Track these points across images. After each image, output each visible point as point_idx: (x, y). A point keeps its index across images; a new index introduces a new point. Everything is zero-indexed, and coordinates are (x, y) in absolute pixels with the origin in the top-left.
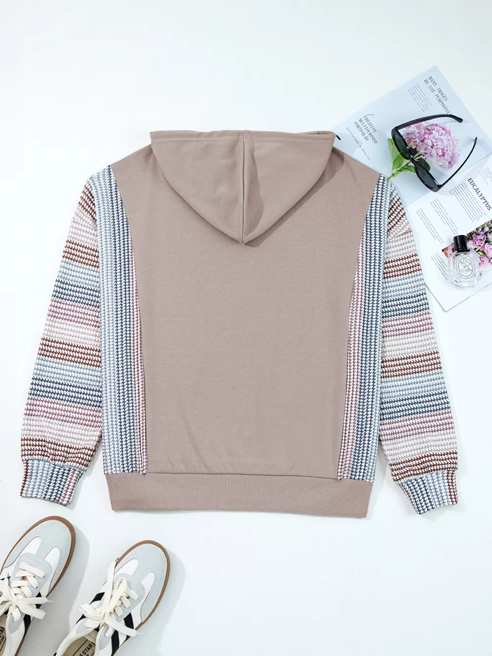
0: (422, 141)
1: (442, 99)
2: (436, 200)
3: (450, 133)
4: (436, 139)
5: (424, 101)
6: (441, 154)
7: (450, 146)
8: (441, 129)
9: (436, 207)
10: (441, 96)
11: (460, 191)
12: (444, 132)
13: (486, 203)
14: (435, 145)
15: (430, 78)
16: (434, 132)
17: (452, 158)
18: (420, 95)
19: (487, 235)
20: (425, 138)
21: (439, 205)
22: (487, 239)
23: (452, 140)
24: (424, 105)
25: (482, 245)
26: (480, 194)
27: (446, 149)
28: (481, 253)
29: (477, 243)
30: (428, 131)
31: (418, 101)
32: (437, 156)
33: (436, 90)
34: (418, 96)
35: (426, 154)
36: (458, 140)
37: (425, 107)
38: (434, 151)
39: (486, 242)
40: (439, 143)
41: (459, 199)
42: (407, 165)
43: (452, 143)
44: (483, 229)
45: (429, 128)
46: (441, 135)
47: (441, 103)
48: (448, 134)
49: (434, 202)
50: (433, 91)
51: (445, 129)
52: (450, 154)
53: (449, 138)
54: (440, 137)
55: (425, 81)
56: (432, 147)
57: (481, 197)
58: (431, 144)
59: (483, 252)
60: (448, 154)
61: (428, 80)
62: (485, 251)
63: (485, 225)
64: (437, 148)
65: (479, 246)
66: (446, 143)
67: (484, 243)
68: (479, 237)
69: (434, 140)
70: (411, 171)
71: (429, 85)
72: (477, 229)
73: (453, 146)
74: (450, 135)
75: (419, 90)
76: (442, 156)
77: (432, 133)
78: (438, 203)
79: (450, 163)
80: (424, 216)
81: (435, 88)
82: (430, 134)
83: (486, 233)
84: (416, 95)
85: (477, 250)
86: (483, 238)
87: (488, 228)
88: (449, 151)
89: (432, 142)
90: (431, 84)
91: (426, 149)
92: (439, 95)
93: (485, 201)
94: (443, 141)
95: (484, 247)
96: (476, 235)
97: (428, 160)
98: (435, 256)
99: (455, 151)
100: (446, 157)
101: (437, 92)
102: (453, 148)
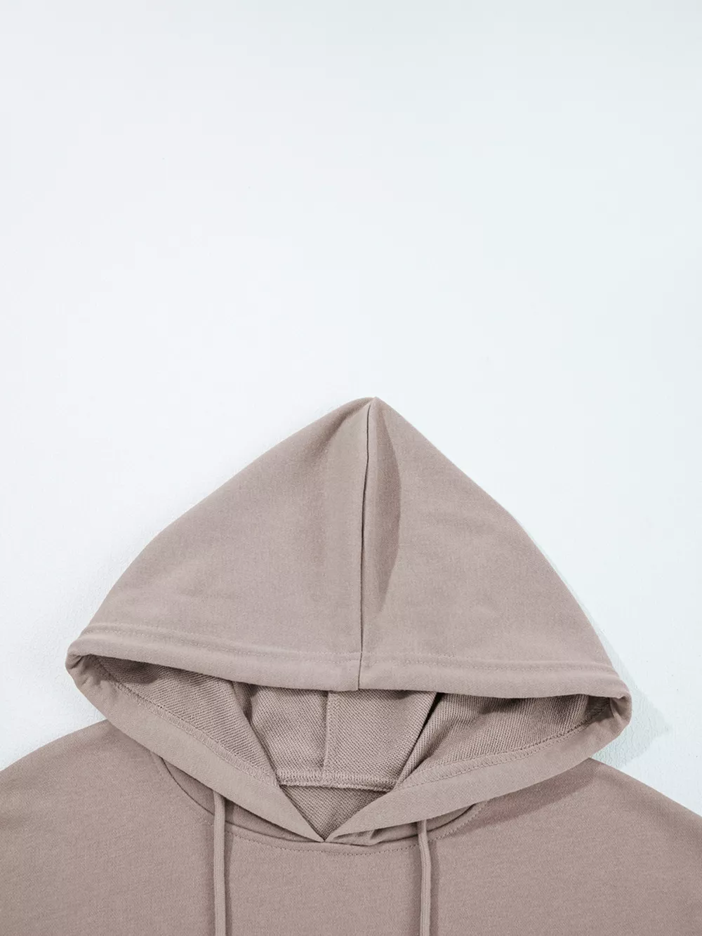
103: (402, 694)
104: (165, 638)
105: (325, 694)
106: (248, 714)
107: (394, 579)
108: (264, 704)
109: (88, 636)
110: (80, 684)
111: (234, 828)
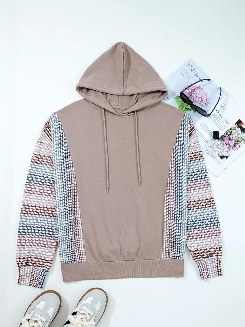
0: (191, 96)
1: (197, 74)
2: (203, 123)
3: (203, 89)
4: (197, 94)
5: (188, 76)
6: (201, 100)
7: (204, 96)
8: (198, 88)
9: (203, 127)
10: (196, 73)
11: (213, 117)
12: (200, 89)
13: (226, 121)
14: (197, 96)
15: (189, 64)
16: (195, 90)
17: (206, 101)
18: (186, 73)
19: (229, 136)
20: (192, 94)
21: (204, 125)
22: (230, 138)
23: (205, 93)
24: (189, 78)
25: (228, 141)
26: (222, 117)
27: (202, 97)
28: (228, 146)
29: (225, 141)
30: (193, 90)
31: (185, 77)
32: (199, 102)
33: (193, 70)
34: (185, 74)
35: (194, 101)
36: (207, 92)
37: (189, 79)
38: (197, 99)
39: (230, 139)
40: (199, 95)
41: (213, 121)
42: (186, 108)
43: (205, 94)
44: (227, 134)
45: (193, 89)
46: (199, 91)
47: (196, 76)
48: (202, 90)
49: (202, 124)
50: (191, 70)
51: (200, 88)
52: (205, 99)
53: (203, 92)
54: (199, 92)
55: (187, 66)
56: (196, 98)
57: (223, 118)
58: (195, 96)
59: (229, 145)
60: (204, 100)
61: (188, 66)
62: (230, 144)
63: (228, 131)
64: (199, 98)
65: (227, 142)
66: (202, 94)
67: (228, 140)
68: (226, 138)
69: (196, 94)
70: (188, 111)
71: (189, 68)
72: (224, 134)
73: (206, 95)
74: (203, 91)
75: (185, 71)
76: (201, 101)
77: (195, 91)
78: (204, 124)
79: (206, 104)
80: (198, 132)
81: (192, 69)
82: (194, 91)
83: (229, 135)
84: (184, 74)
85: (226, 144)
86: (227, 138)
87: (229, 133)
88: (204, 98)
89: (196, 95)
90: (190, 67)
91: (193, 99)
92: (195, 72)
93: (225, 120)
94: (200, 94)
95: (229, 142)
96: (224, 137)
97: (195, 104)
98: (206, 150)
99: (207, 98)
100: (203, 101)
101: (193, 71)
102: (206, 96)
103: (132, 95)
104: (91, 85)
105: (119, 95)
106: (107, 99)
107: (129, 76)
108: (109, 97)
109: (79, 84)
110: (79, 93)
111: (106, 114)
